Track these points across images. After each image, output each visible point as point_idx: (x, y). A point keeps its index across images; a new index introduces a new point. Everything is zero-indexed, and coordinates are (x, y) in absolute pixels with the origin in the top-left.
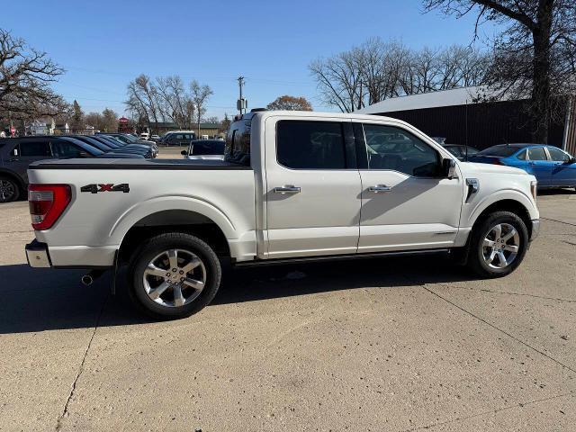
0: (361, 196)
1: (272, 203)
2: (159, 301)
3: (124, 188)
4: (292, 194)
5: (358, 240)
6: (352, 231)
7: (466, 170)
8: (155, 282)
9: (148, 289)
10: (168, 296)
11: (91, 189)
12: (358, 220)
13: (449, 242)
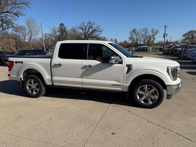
0: (82, 68)
1: (55, 69)
2: (30, 92)
3: (22, 62)
4: (60, 66)
5: (82, 83)
6: (80, 80)
7: (127, 60)
8: (29, 87)
9: (28, 88)
10: (32, 91)
11: (16, 62)
12: (82, 76)
13: (119, 89)
